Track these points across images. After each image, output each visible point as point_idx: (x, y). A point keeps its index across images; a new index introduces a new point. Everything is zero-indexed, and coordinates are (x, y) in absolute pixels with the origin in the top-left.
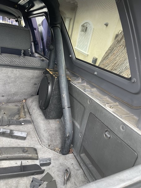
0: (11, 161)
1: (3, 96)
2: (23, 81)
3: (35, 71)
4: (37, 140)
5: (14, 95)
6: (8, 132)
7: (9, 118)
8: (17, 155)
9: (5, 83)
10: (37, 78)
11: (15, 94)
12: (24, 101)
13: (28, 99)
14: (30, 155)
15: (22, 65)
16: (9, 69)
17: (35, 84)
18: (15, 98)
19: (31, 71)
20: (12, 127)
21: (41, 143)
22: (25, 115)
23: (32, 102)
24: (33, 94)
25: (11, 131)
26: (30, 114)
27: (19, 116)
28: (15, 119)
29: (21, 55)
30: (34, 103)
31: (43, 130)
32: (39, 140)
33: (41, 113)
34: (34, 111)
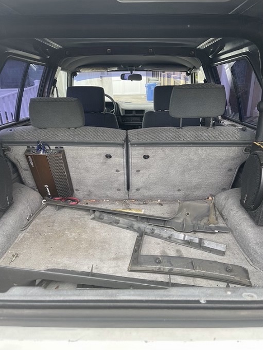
0: (209, 281)
1: (179, 190)
2: (211, 165)
3: (230, 148)
4: (243, 258)
5: (195, 188)
6: (197, 241)
7: (194, 222)
8: (216, 273)
9: (184, 170)
10: (233, 159)
11: (197, 187)
12: (210, 198)
13: (219, 195)
14: (237, 279)
15: (211, 140)
16: (191, 148)
17: (230, 170)
18: (197, 193)
19: (225, 149)
20: (200, 235)
21: (252, 264)
22: (217, 220)
23: (227, 199)
24: (224, 187)
25: (201, 239)
26: (223, 218)
27: (208, 220)
28: (202, 223)
29: (209, 126)
30: (230, 200)
31: (255, 242)
32: (248, 259)
33: (246, 216)
34: (232, 213)
